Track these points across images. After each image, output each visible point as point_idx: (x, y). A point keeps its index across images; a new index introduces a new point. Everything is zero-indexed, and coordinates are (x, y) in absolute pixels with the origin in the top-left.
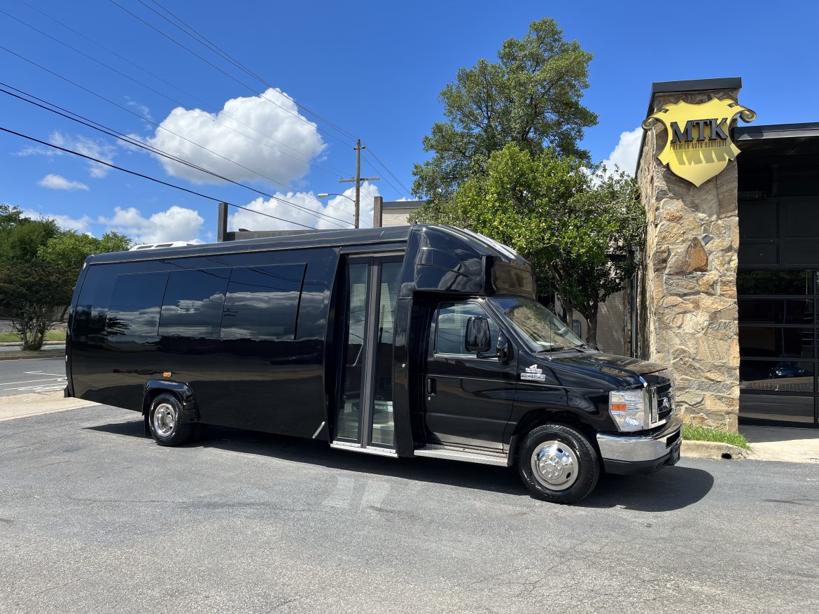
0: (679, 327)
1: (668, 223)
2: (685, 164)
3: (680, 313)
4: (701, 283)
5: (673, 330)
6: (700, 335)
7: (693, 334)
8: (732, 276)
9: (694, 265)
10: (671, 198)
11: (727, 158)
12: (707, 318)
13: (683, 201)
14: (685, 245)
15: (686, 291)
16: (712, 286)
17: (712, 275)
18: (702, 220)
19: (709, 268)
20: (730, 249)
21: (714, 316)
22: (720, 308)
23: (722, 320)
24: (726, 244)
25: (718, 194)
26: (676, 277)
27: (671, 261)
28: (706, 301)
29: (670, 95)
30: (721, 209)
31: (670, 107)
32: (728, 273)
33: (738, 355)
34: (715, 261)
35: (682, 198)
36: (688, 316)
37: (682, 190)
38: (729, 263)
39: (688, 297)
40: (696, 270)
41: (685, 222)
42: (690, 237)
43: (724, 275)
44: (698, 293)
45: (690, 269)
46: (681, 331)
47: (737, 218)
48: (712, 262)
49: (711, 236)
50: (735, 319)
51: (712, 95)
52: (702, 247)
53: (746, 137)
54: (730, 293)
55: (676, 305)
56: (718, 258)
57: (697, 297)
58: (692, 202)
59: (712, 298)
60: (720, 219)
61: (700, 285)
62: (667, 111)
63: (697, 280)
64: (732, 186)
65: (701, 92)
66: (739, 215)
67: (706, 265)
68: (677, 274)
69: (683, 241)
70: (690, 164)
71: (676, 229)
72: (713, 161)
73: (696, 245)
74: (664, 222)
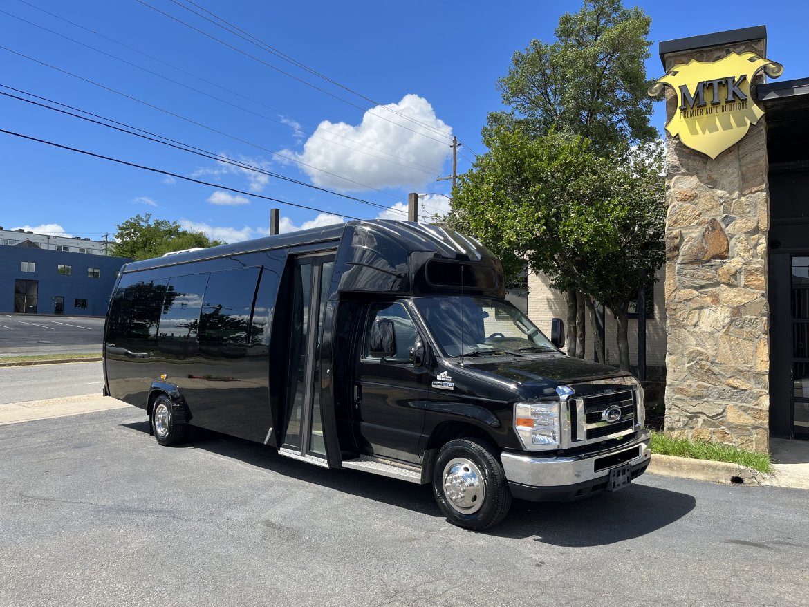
0: (695, 325)
1: (680, 204)
2: (698, 133)
3: (696, 308)
4: (720, 273)
5: (688, 328)
6: (720, 334)
7: (711, 333)
8: (760, 263)
9: (712, 252)
10: (684, 174)
11: (749, 122)
12: (728, 314)
13: (699, 177)
14: (701, 229)
15: (703, 283)
16: (734, 276)
17: (734, 263)
18: (721, 198)
19: (730, 254)
20: (756, 230)
21: (737, 311)
22: (744, 301)
23: (747, 316)
24: (751, 225)
25: (740, 166)
26: (691, 266)
27: (685, 248)
28: (727, 294)
29: (682, 55)
30: (745, 183)
31: (680, 68)
32: (754, 260)
33: (767, 358)
34: (737, 246)
35: (697, 173)
36: (706, 312)
37: (697, 164)
38: (755, 247)
39: (706, 290)
40: (714, 257)
41: (701, 202)
42: (707, 218)
43: (750, 262)
44: (717, 284)
45: (707, 256)
46: (696, 329)
47: (765, 194)
48: (734, 247)
49: (732, 216)
50: (763, 315)
51: (731, 49)
52: (722, 229)
53: (773, 96)
54: (756, 283)
55: (691, 299)
56: (741, 242)
57: (716, 289)
58: (709, 178)
59: (735, 290)
60: (744, 195)
61: (719, 275)
62: (676, 73)
63: (716, 270)
64: (760, 156)
65: (718, 47)
66: (768, 190)
67: (728, 250)
68: (692, 262)
69: (699, 224)
70: (704, 133)
71: (690, 210)
72: (731, 127)
73: (714, 228)
74: (676, 202)
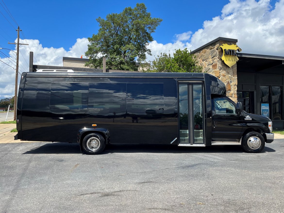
1: (222, 77)
4: (230, 94)
8: (236, 92)
9: (228, 89)
10: (223, 70)
11: (236, 61)
13: (226, 71)
14: (226, 83)
16: (232, 95)
17: (232, 92)
18: (230, 77)
20: (235, 85)
24: (235, 84)
25: (233, 70)
29: (222, 41)
30: (234, 74)
31: (223, 44)
34: (232, 88)
37: (225, 68)
38: (235, 89)
41: (226, 77)
42: (227, 81)
43: (234, 92)
44: (229, 96)
47: (237, 77)
49: (232, 81)
51: (231, 43)
52: (230, 84)
53: (239, 56)
54: (236, 97)
58: (228, 72)
59: (232, 98)
60: (233, 77)
62: (223, 45)
64: (236, 68)
65: (229, 41)
66: (237, 76)
67: (231, 89)
70: (228, 61)
71: (224, 79)
72: (233, 61)
73: (228, 84)
74: (222, 76)
